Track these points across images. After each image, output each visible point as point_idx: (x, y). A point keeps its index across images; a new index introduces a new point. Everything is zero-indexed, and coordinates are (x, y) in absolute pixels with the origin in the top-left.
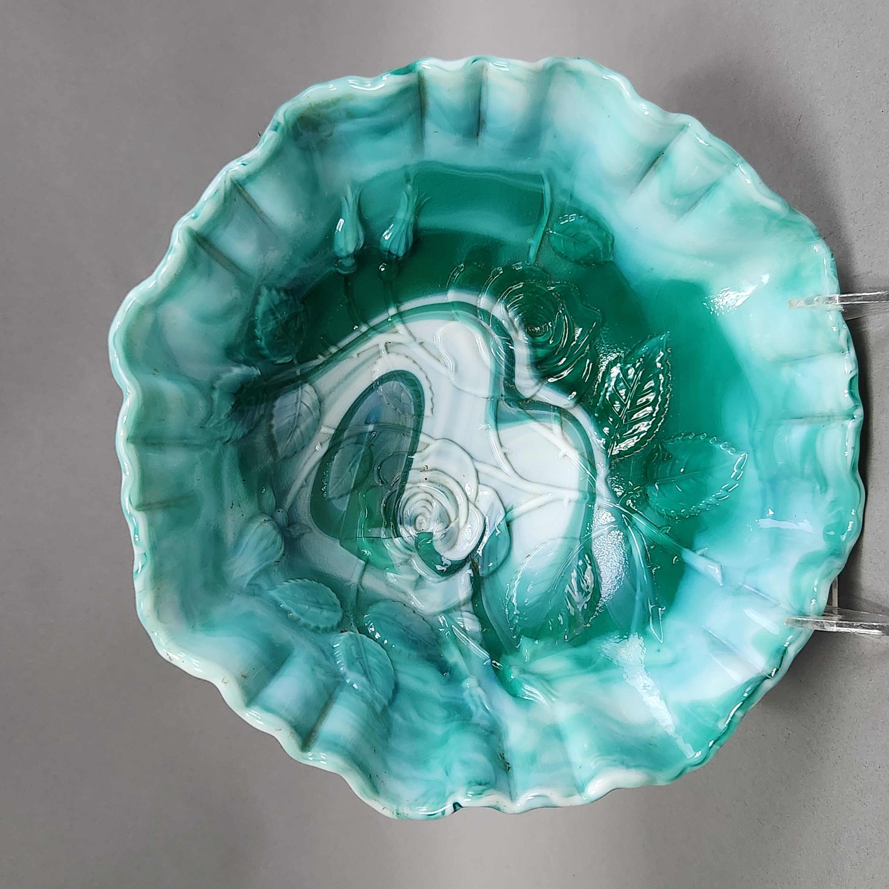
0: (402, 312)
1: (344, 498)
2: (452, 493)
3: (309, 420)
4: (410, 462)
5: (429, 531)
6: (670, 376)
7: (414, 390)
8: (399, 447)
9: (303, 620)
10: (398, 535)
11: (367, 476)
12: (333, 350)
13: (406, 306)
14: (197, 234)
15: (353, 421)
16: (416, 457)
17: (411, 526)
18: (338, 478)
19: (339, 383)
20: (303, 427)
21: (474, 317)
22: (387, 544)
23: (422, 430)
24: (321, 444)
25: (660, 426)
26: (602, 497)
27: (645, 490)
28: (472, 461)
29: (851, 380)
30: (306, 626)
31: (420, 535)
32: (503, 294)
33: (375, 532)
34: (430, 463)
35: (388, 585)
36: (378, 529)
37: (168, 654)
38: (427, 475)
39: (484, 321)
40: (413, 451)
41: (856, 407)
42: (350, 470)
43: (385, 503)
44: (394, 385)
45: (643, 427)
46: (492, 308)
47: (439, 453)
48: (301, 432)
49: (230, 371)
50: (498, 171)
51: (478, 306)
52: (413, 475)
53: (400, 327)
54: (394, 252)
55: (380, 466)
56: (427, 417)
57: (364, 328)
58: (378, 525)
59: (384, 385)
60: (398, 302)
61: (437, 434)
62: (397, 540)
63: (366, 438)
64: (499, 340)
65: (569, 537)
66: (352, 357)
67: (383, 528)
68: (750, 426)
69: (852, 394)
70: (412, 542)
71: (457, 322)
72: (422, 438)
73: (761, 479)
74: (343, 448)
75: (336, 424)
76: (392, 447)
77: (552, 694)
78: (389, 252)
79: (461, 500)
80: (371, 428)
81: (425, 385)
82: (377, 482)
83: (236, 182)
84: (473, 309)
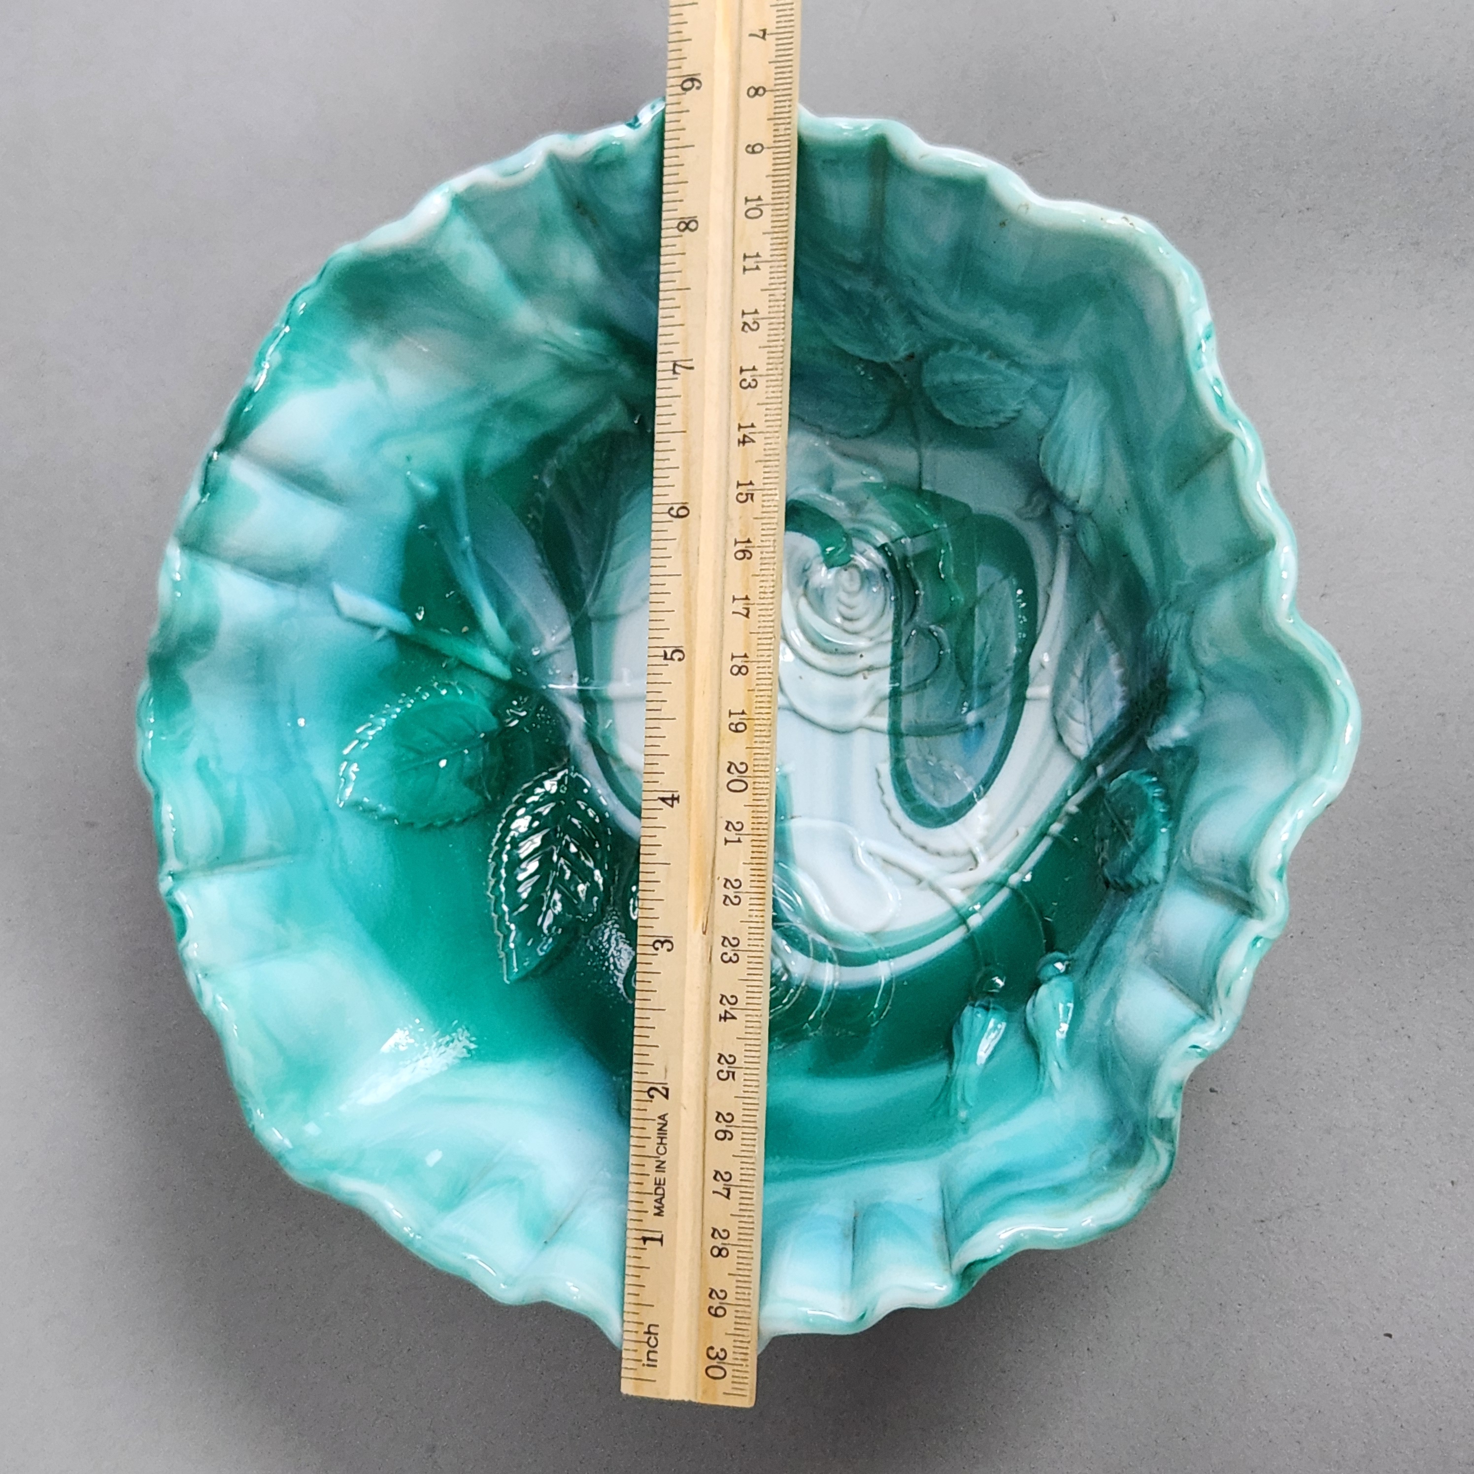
0: (960, 924)
1: (985, 588)
2: (813, 644)
3: (1067, 697)
4: (895, 676)
5: (834, 570)
6: (493, 914)
7: (915, 799)
8: (919, 699)
9: (971, 353)
10: (882, 549)
11: (958, 636)
12: (1056, 828)
13: (956, 936)
14: (1251, 917)
15: (1003, 720)
16: (886, 687)
17: (866, 571)
18: (1002, 618)
19: (1037, 779)
20: (1074, 683)
21: (840, 947)
22: (895, 529)
23: (887, 737)
24: (1042, 666)
25: (496, 832)
26: (571, 698)
27: (502, 723)
28: (791, 703)
29: (183, 932)
30: (964, 346)
31: (847, 559)
32: (797, 995)
33: (922, 544)
34: (860, 684)
35: (874, 462)
36: (918, 551)
37: (1131, 224)
38: (861, 663)
39: (822, 944)
40: (895, 695)
41: (170, 893)
42: (987, 638)
43: (917, 597)
44: (951, 799)
45: (521, 824)
46: (813, 967)
47: (848, 703)
48: (1074, 674)
49: (1188, 728)
50: (823, 1173)
51: (837, 966)
52: (885, 655)
53: (959, 898)
54: (980, 1010)
55: (940, 659)
56: (885, 761)
57: (1015, 879)
58: (920, 558)
59: (965, 795)
60: (970, 940)
61: (861, 739)
62: (881, 539)
63: (976, 699)
64: (790, 917)
65: (609, 619)
66: (1026, 827)
67: (910, 554)
68: (340, 847)
69: (178, 909)
70: (858, 544)
71: (867, 931)
72: (883, 722)
73: (308, 767)
74: (1007, 671)
75: (1028, 707)
76: (931, 696)
77: (553, 345)
78: (987, 1009)
79: (797, 637)
80: (971, 718)
81: (899, 813)
82: (941, 630)
83: (1207, 1019)
84: (845, 960)
